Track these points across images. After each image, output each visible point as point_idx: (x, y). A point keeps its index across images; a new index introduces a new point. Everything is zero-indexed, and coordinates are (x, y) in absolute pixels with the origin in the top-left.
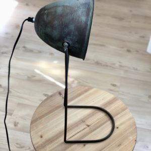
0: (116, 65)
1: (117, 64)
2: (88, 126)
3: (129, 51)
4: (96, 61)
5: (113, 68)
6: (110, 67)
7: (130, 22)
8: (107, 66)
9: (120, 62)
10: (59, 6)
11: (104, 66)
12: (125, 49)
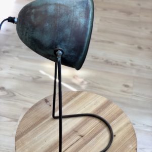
0: (127, 64)
1: (129, 63)
2: (82, 137)
3: (140, 48)
4: (105, 59)
5: (124, 67)
6: (121, 65)
7: (139, 16)
8: (117, 65)
9: (131, 61)
10: (50, 4)
11: (114, 65)
12: (136, 46)
